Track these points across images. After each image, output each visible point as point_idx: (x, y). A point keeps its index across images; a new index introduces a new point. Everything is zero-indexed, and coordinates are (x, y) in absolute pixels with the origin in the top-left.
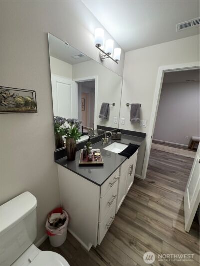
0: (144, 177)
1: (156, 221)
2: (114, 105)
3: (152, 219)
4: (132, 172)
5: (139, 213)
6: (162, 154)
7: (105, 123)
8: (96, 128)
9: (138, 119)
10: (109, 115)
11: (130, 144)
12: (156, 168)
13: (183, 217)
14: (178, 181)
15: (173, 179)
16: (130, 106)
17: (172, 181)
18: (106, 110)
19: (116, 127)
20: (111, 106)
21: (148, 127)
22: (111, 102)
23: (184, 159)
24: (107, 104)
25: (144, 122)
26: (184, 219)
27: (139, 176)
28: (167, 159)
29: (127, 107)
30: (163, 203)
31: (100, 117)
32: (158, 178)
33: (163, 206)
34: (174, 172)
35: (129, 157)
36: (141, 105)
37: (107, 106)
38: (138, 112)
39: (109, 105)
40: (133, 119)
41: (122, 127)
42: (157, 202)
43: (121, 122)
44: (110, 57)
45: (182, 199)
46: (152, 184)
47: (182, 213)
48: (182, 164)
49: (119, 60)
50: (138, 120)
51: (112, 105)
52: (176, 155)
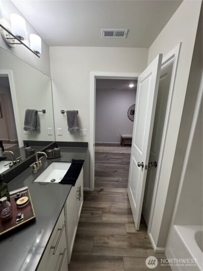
0: (93, 188)
1: (113, 236)
2: (44, 112)
3: (108, 237)
4: (80, 195)
5: (95, 238)
6: (103, 156)
7: (35, 136)
8: (21, 145)
9: (77, 128)
10: (39, 125)
11: (73, 160)
12: (102, 172)
13: (131, 216)
14: (120, 179)
15: (116, 179)
16: (66, 113)
17: (116, 181)
18: (33, 120)
19: (52, 139)
20: (40, 113)
21: (89, 135)
22: (39, 109)
23: (120, 156)
24: (33, 111)
25: (84, 130)
26: (133, 218)
27: (88, 189)
28: (108, 160)
29: (62, 114)
30: (114, 210)
31: (25, 129)
32: (105, 182)
33: (114, 213)
34: (116, 171)
35: (73, 185)
36: (77, 111)
37: (33, 114)
38: (75, 120)
39: (37, 112)
40: (71, 129)
41: (59, 139)
42: (110, 212)
43: (58, 133)
44: (22, 43)
45: (127, 197)
46: (101, 193)
47: (130, 212)
48: (119, 161)
49: (40, 52)
50: (78, 130)
51: (42, 113)
52: (114, 153)
